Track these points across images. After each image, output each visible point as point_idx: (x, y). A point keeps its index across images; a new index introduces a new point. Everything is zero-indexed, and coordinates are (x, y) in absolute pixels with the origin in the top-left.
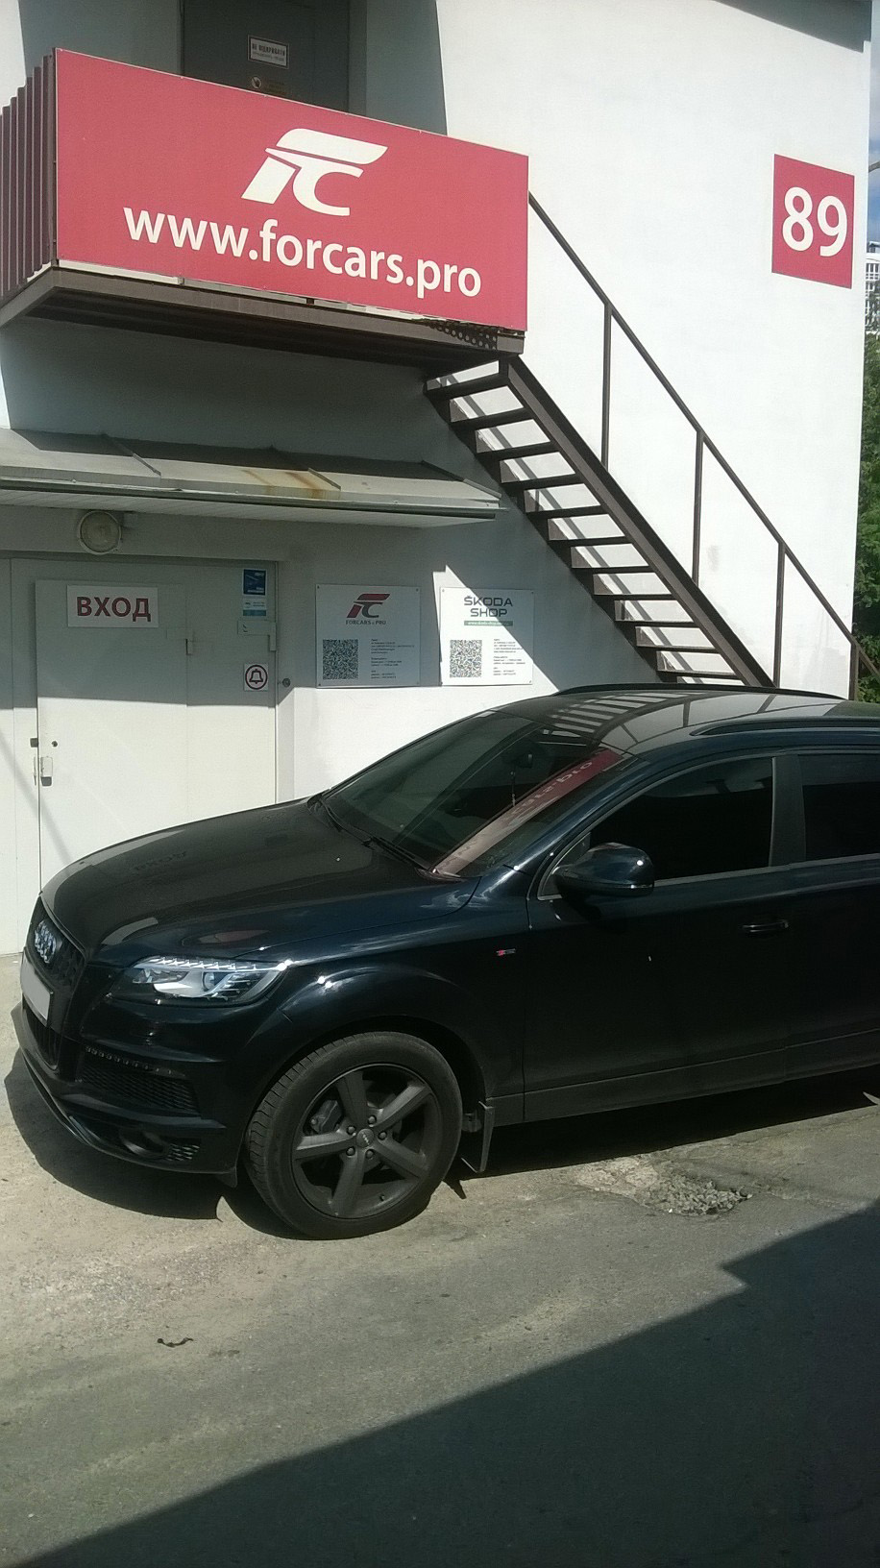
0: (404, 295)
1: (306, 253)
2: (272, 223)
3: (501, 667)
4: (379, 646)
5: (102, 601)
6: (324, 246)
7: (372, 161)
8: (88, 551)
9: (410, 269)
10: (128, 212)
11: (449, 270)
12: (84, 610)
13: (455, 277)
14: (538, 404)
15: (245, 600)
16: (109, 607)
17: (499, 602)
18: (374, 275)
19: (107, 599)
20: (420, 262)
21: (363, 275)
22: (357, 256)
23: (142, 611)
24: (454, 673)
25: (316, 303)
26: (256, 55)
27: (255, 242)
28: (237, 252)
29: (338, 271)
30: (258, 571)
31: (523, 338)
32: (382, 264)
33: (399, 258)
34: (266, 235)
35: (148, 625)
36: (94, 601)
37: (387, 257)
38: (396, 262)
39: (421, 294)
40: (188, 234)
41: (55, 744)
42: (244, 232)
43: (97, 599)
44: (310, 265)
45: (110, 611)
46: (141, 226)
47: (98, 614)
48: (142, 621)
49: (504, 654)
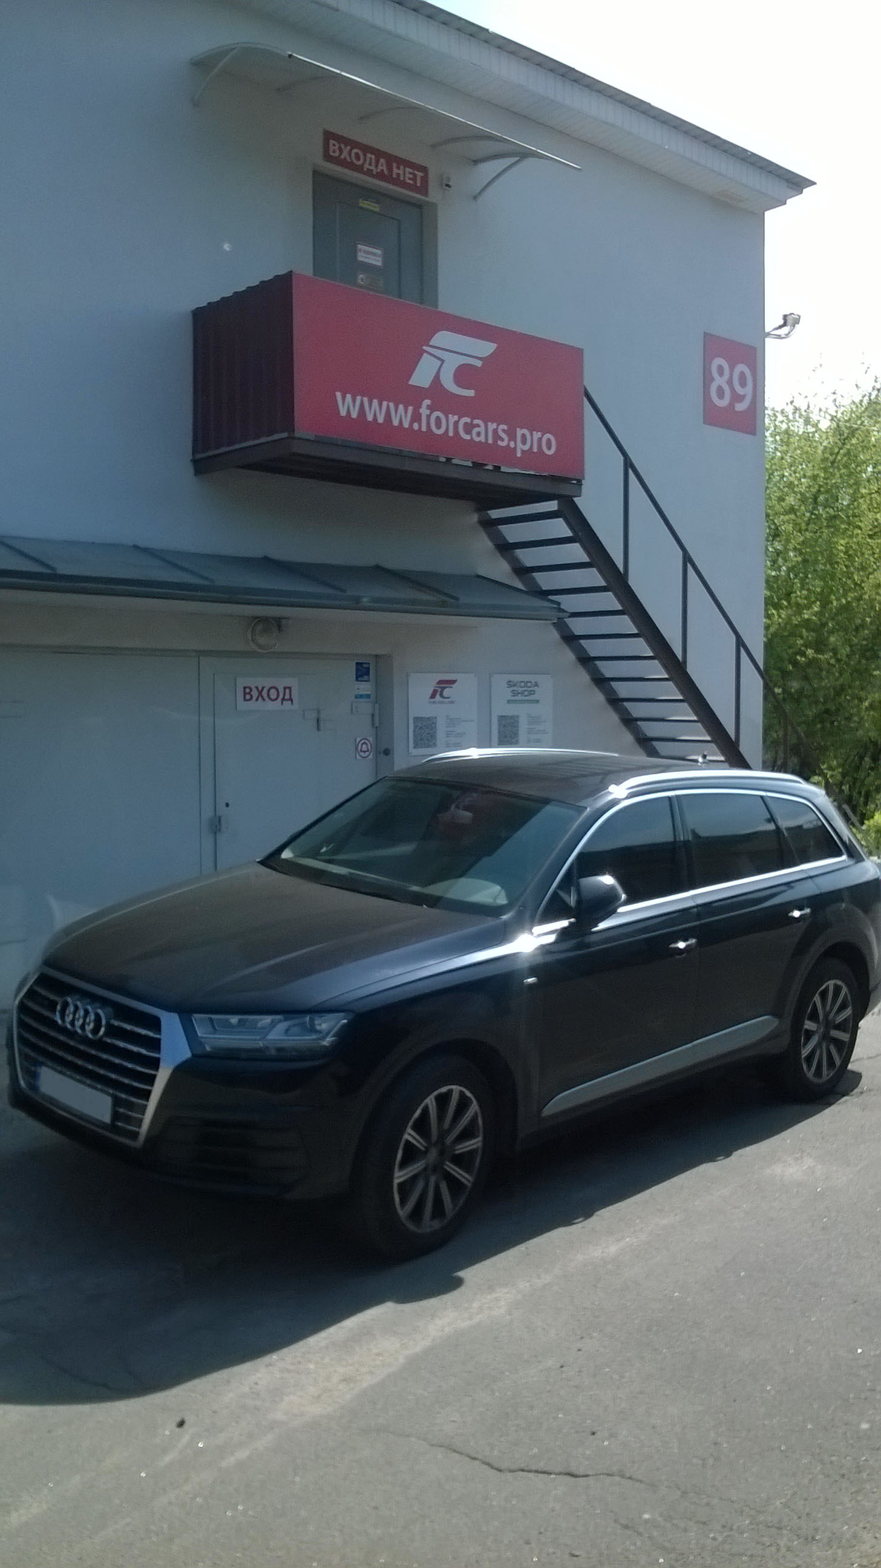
0: (508, 455)
1: (447, 425)
2: (427, 402)
3: (532, 736)
4: (452, 722)
5: (260, 689)
6: (459, 419)
7: (487, 354)
8: (257, 650)
9: (512, 437)
10: (339, 395)
11: (537, 435)
12: (248, 697)
13: (540, 440)
14: (583, 533)
15: (357, 686)
16: (264, 694)
17: (529, 684)
18: (490, 441)
19: (263, 688)
20: (518, 429)
23: (287, 697)
24: (501, 742)
25: (454, 461)
26: (361, 257)
27: (416, 417)
28: (406, 425)
30: (365, 663)
31: (581, 484)
32: (495, 431)
33: (505, 427)
34: (424, 411)
35: (291, 707)
36: (254, 689)
37: (497, 426)
38: (504, 430)
39: (519, 455)
40: (375, 411)
41: (227, 805)
42: (410, 409)
43: (257, 688)
44: (451, 434)
45: (265, 697)
46: (347, 406)
47: (257, 700)
48: (287, 703)
49: (534, 726)
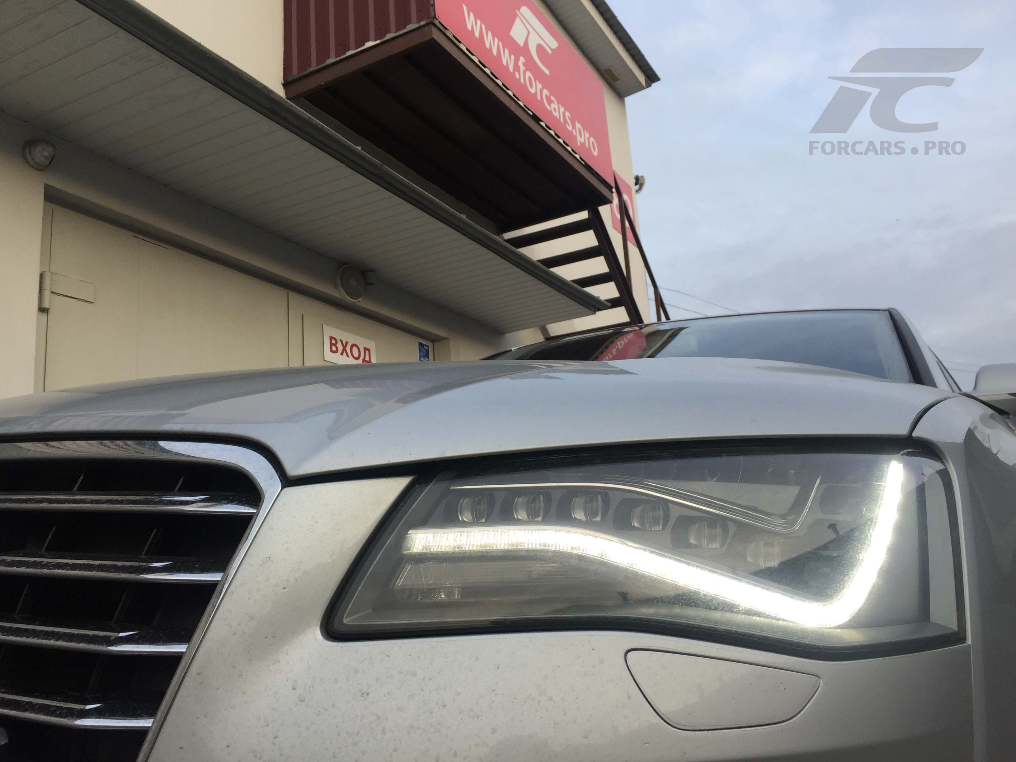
1: (535, 88)
2: (522, 59)
5: (344, 344)
6: (543, 88)
7: (554, 48)
8: (344, 297)
9: (573, 126)
10: (465, 8)
11: (587, 135)
12: (334, 348)
13: (589, 140)
14: (607, 244)
16: (348, 349)
18: (561, 120)
19: (347, 343)
20: (576, 122)
21: (557, 117)
22: (554, 102)
23: (367, 359)
25: (541, 123)
27: (517, 68)
28: (511, 69)
29: (549, 108)
32: (564, 115)
33: (568, 114)
34: (521, 66)
37: (565, 111)
38: (568, 117)
39: (579, 144)
42: (512, 58)
43: (341, 341)
44: (538, 97)
45: (349, 353)
46: (471, 22)
47: (342, 354)
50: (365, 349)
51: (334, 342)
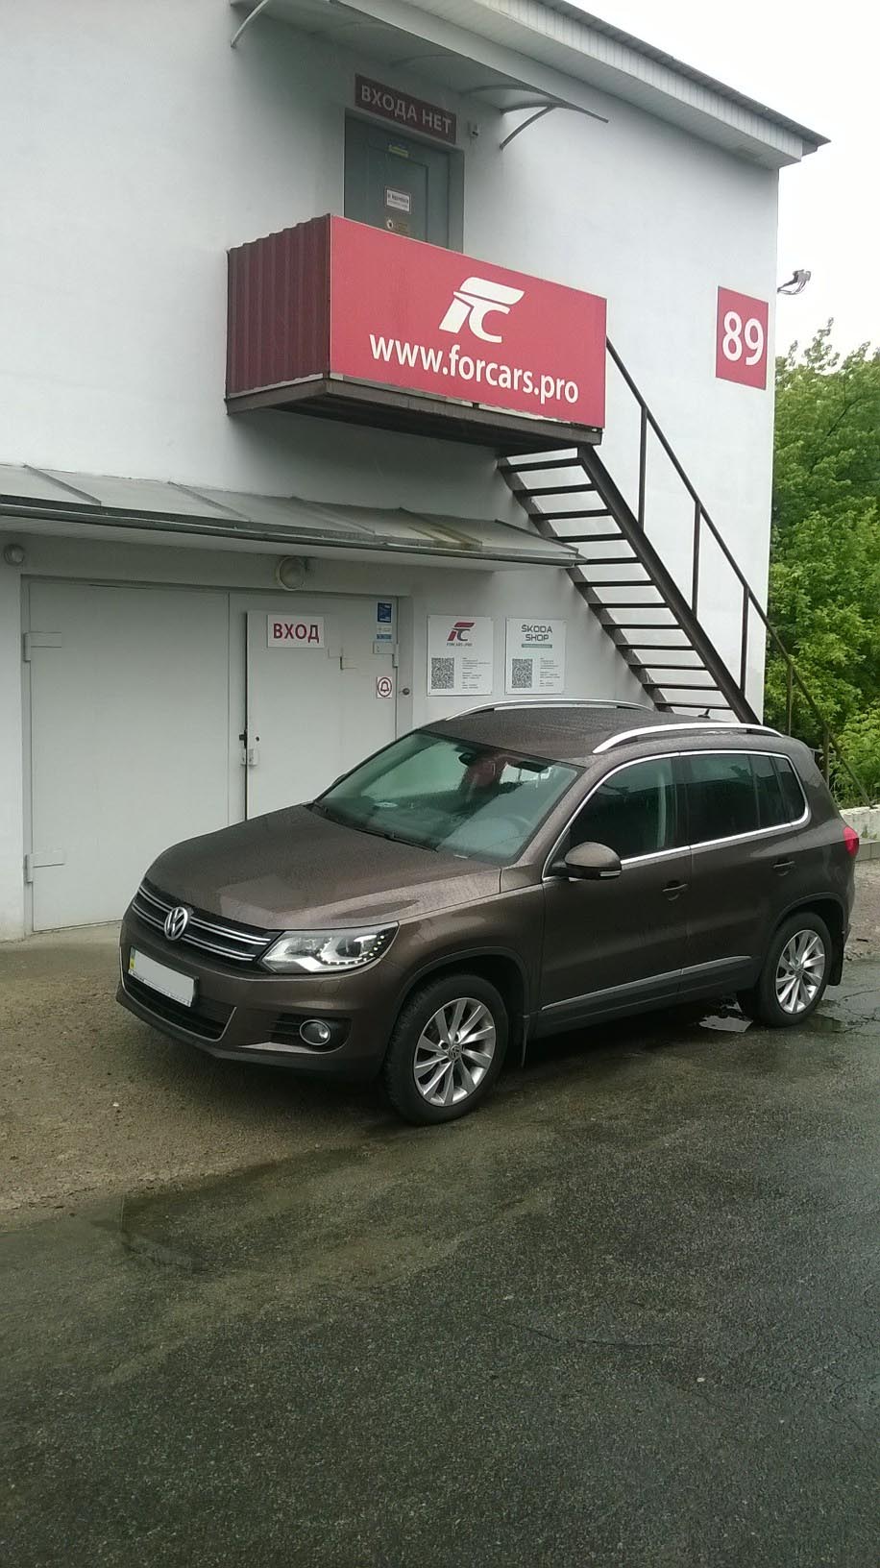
0: (532, 402)
1: (475, 370)
2: (456, 347)
3: (545, 680)
4: (469, 664)
5: (289, 627)
6: (487, 365)
7: (515, 302)
8: (285, 588)
9: (537, 384)
10: (372, 337)
11: (560, 383)
12: (278, 634)
13: (563, 388)
14: (601, 480)
15: (378, 627)
16: (293, 631)
17: (543, 629)
18: (516, 387)
19: (292, 626)
20: (543, 377)
21: (509, 387)
22: (504, 372)
23: (314, 635)
24: (515, 685)
25: (481, 407)
26: (391, 202)
27: (446, 362)
28: (436, 369)
29: (494, 383)
30: (387, 604)
31: (601, 433)
32: (521, 378)
33: (530, 374)
34: (453, 356)
35: (317, 645)
36: (283, 626)
37: (523, 373)
38: (529, 377)
39: (543, 401)
40: (407, 355)
41: (258, 739)
42: (440, 354)
43: (286, 625)
44: (479, 379)
45: (294, 634)
46: (381, 348)
47: (286, 637)
48: (314, 642)
49: (548, 670)
50: (312, 626)
51: (278, 628)
